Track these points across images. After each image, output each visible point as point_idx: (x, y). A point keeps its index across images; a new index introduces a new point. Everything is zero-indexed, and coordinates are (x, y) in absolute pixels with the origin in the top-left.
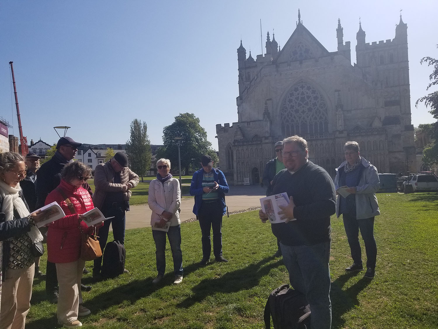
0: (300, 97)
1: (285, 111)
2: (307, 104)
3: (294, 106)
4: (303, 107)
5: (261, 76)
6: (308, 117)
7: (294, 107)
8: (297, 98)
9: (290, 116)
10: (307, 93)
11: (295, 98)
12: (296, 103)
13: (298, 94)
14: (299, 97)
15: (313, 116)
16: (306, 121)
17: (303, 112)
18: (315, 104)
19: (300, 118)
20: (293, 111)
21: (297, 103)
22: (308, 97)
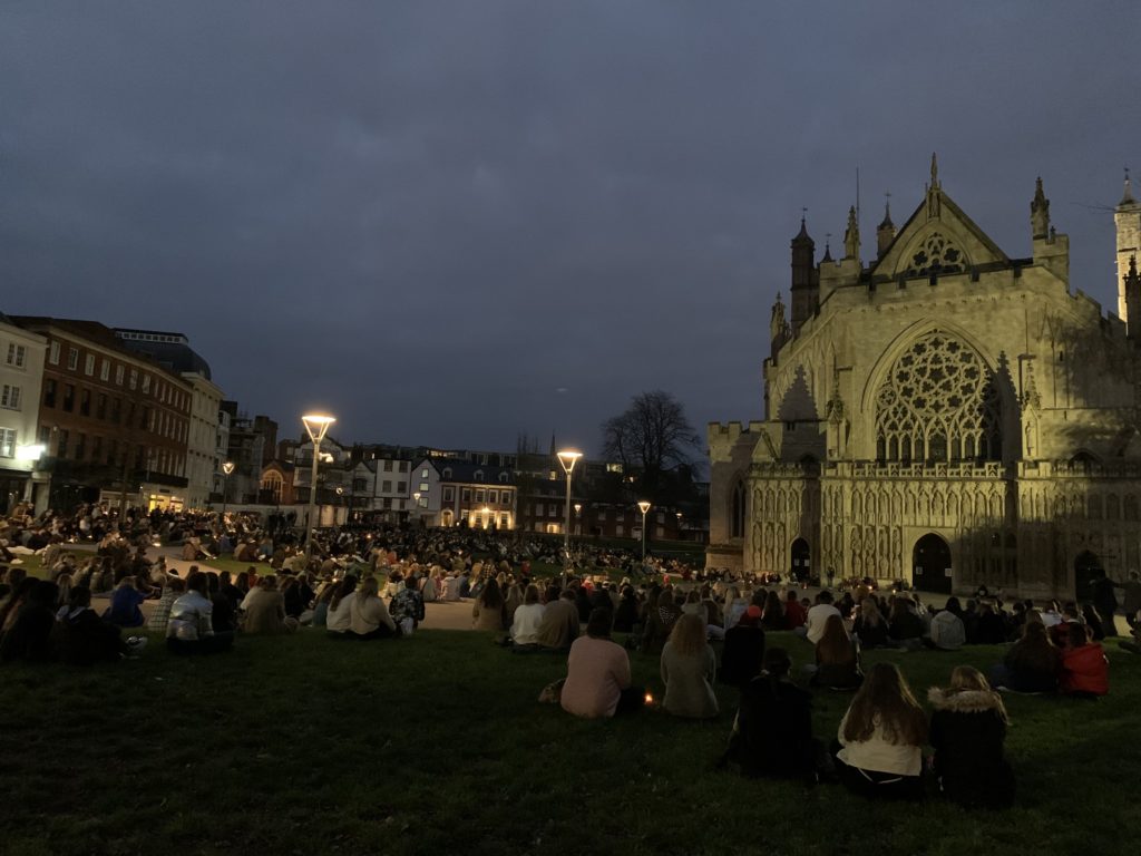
0: (929, 371)
2: (947, 387)
3: (912, 390)
4: (937, 394)
5: (828, 310)
6: (948, 420)
7: (913, 393)
8: (922, 371)
9: (900, 415)
10: (948, 360)
11: (917, 370)
12: (917, 382)
13: (925, 361)
14: (925, 368)
15: (961, 418)
17: (937, 407)
18: (967, 389)
19: (927, 421)
20: (908, 402)
21: (921, 383)
22: (952, 370)
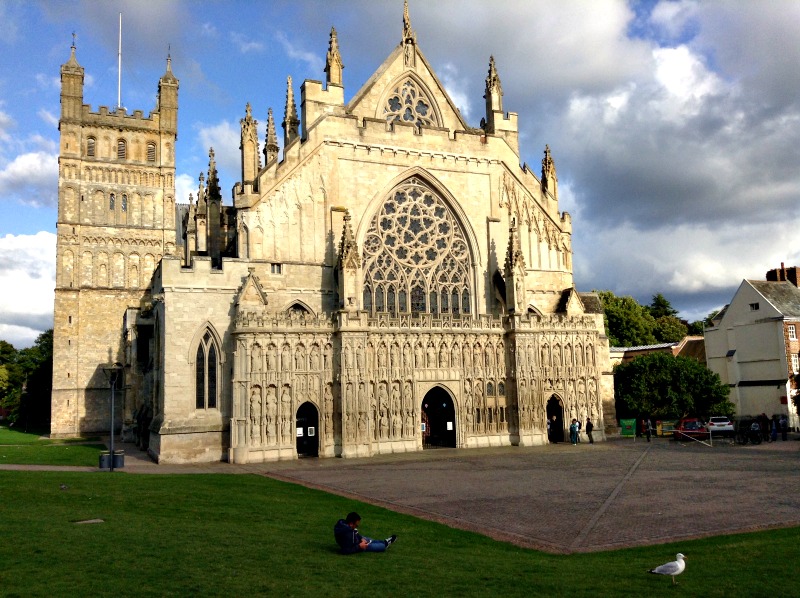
0: (409, 221)
1: (374, 249)
2: (424, 239)
3: (394, 238)
4: (416, 245)
5: (316, 138)
6: (426, 272)
7: (396, 242)
8: (402, 220)
9: (384, 264)
10: (425, 212)
11: (398, 219)
12: (399, 231)
13: (405, 210)
14: (406, 217)
15: (437, 271)
16: (422, 282)
17: (417, 258)
18: (442, 244)
19: (409, 271)
20: (391, 251)
21: (403, 232)
22: (428, 222)
